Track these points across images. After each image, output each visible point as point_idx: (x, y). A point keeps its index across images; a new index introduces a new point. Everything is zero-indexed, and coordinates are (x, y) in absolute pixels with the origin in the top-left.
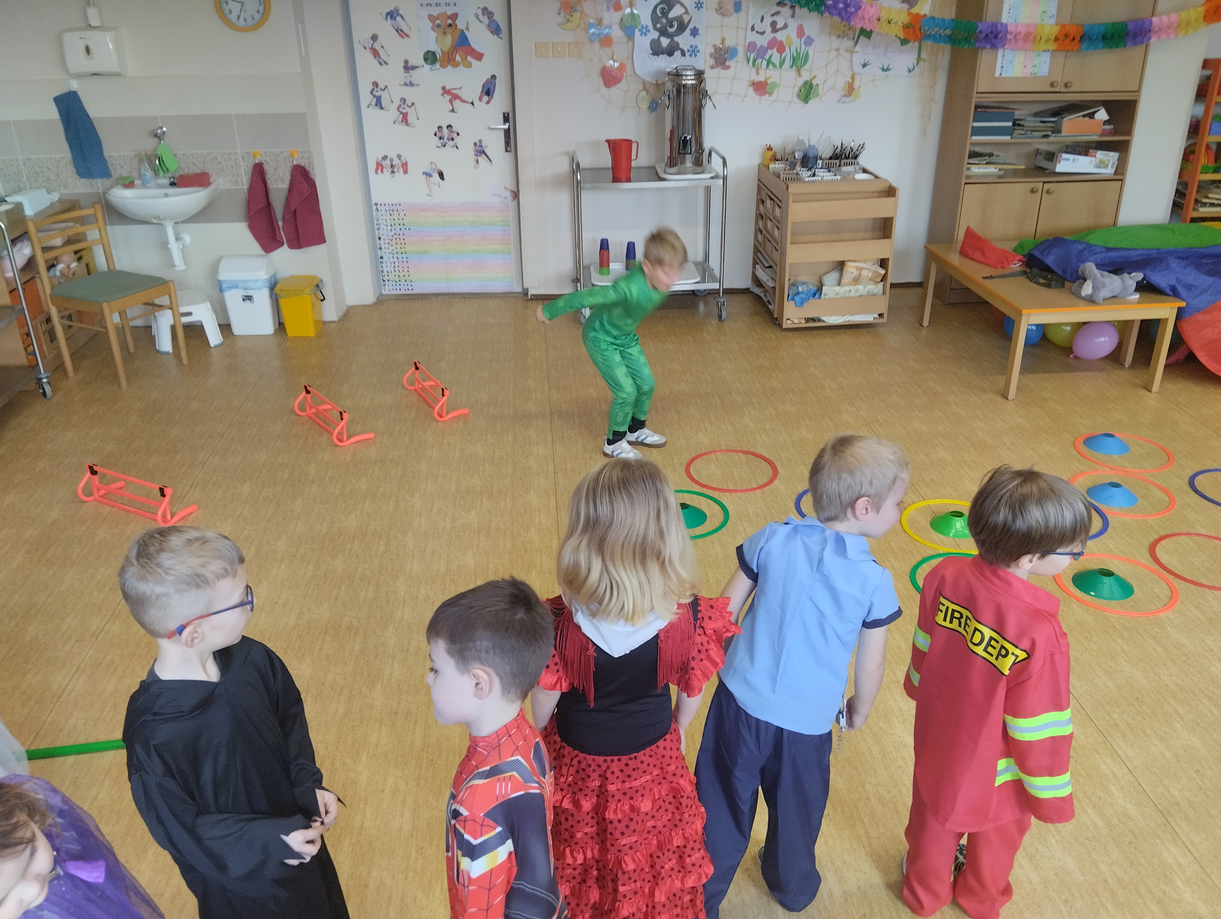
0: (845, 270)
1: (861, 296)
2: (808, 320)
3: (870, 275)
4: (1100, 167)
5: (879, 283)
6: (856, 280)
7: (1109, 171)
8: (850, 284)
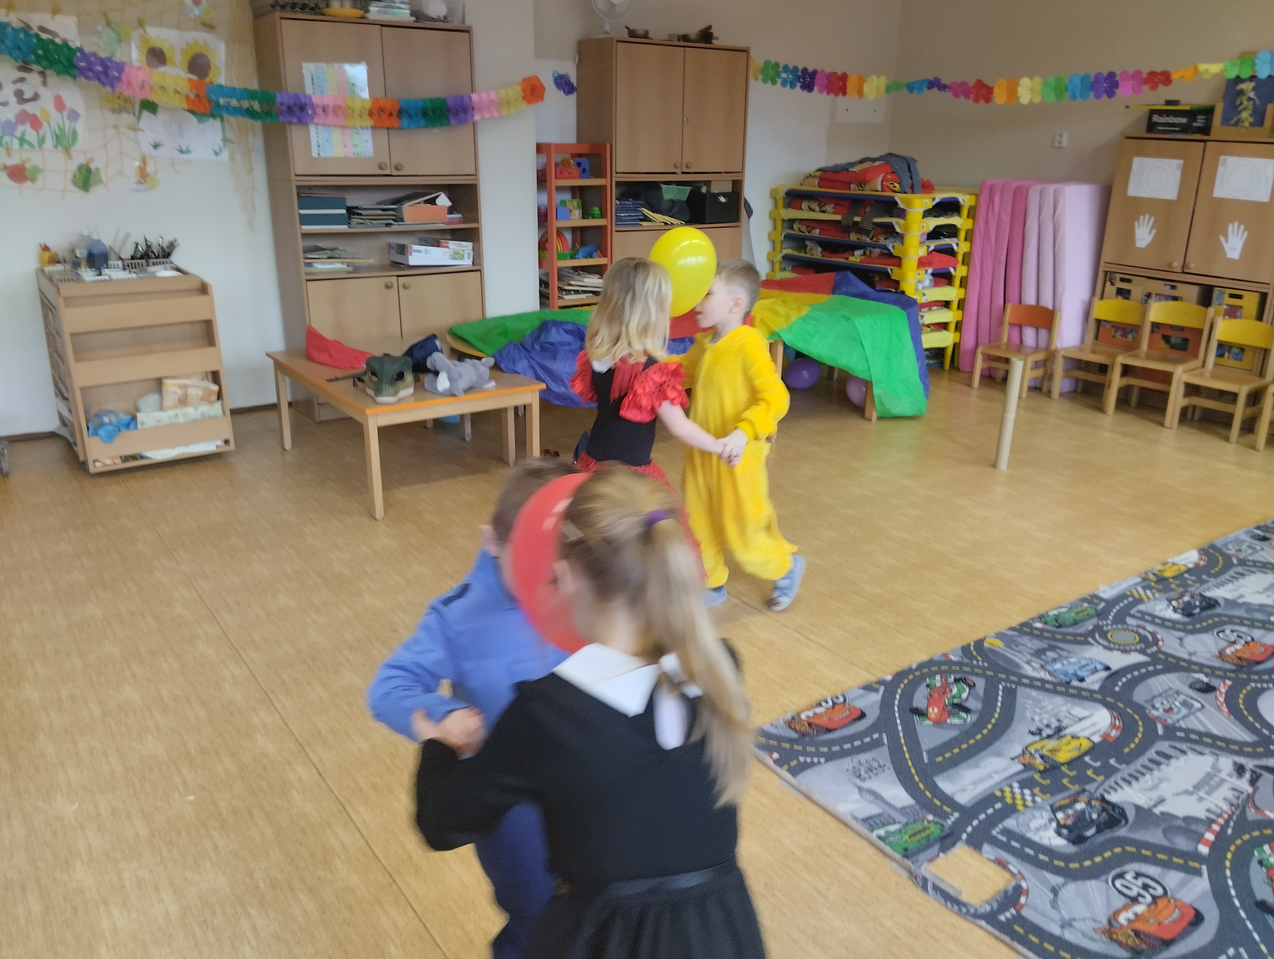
0: (164, 389)
1: (194, 421)
2: (126, 459)
3: (200, 393)
4: (456, 259)
5: (214, 402)
6: (183, 401)
7: (467, 262)
8: (175, 407)
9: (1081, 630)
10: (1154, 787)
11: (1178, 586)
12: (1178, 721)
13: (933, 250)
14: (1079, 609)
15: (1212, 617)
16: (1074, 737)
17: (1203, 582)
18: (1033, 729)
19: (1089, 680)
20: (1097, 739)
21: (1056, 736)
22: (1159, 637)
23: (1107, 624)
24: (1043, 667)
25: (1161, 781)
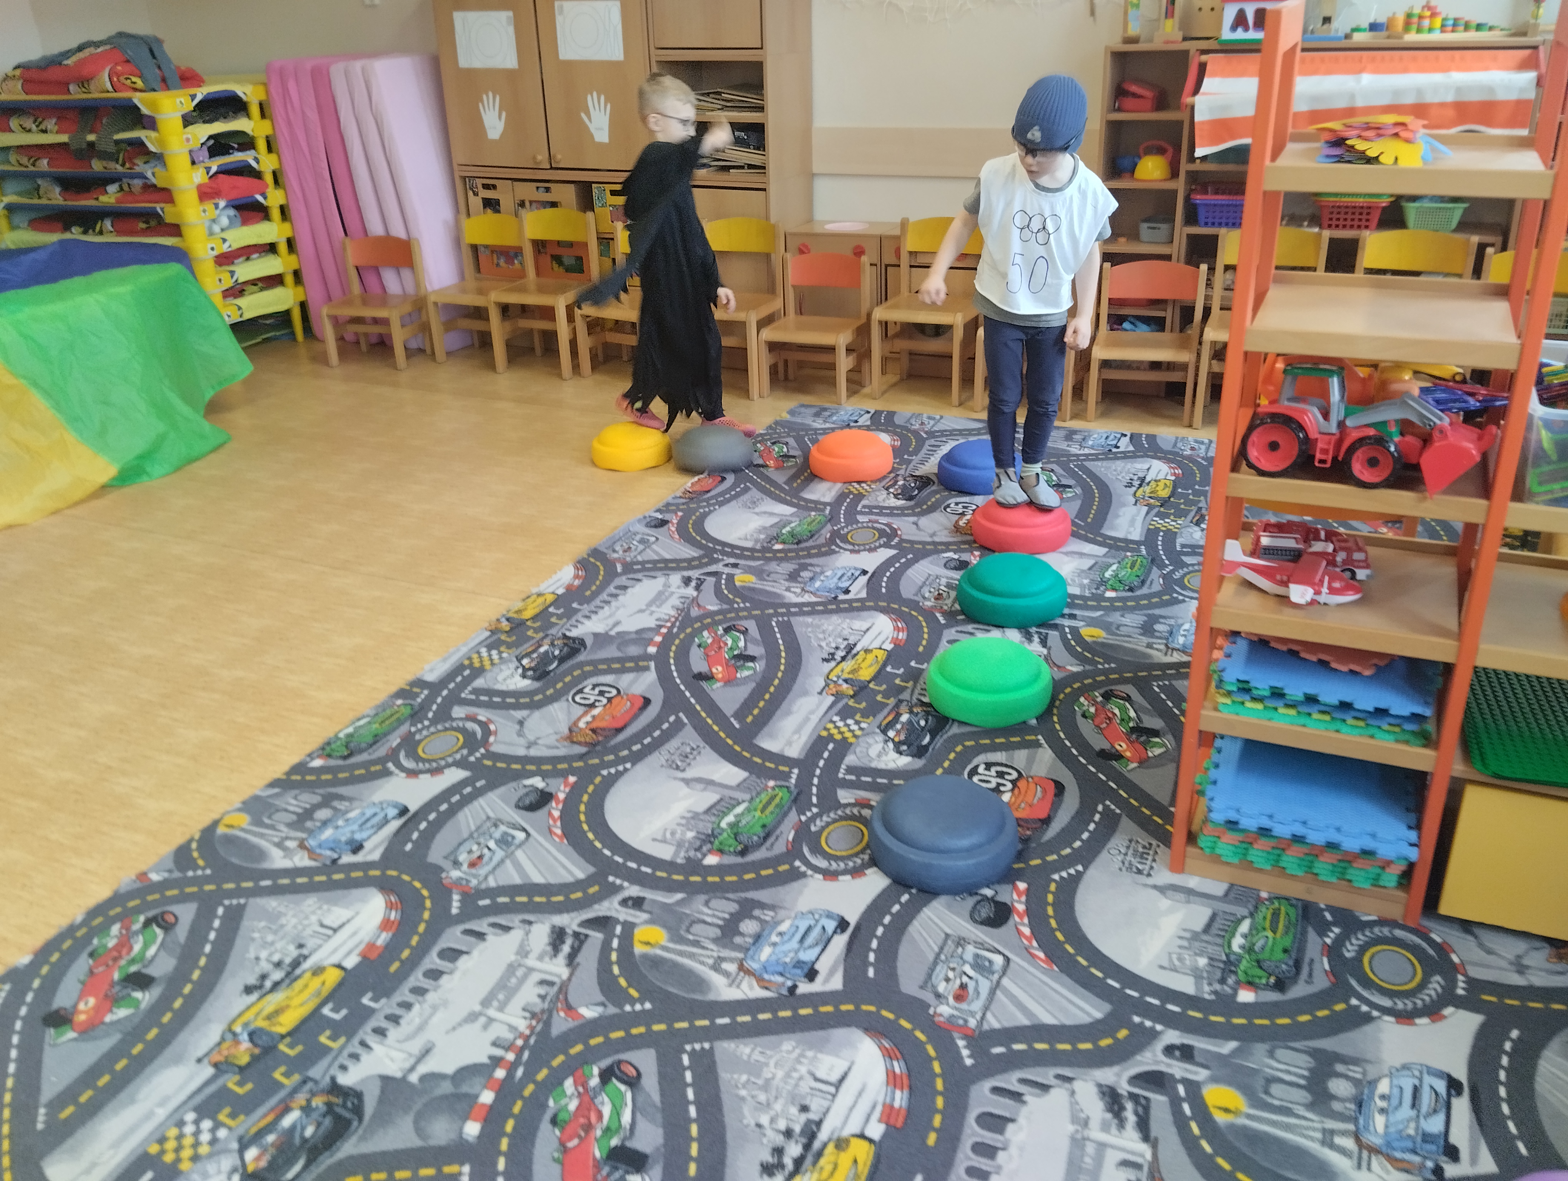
9: (381, 751)
10: (421, 1028)
11: (536, 630)
12: (486, 878)
13: (216, 173)
14: (388, 712)
15: (569, 672)
16: (318, 971)
17: (570, 614)
18: (252, 980)
19: (368, 845)
20: (350, 962)
21: (287, 981)
22: (492, 727)
23: (422, 730)
24: (302, 846)
25: (435, 1008)
